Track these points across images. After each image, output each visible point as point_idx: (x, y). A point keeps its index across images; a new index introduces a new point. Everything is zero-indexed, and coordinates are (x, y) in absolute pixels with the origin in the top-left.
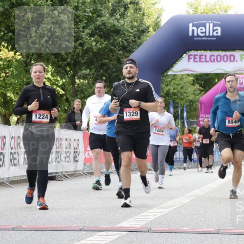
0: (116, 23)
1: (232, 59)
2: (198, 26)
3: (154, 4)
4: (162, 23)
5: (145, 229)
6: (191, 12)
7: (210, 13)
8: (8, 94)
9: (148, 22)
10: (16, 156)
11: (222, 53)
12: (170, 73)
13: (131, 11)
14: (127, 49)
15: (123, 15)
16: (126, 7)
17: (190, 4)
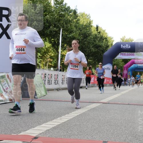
0: (100, 44)
1: (133, 55)
2: (124, 45)
3: (111, 39)
4: (113, 45)
5: (107, 103)
6: (122, 41)
7: (127, 42)
9: (109, 44)
11: (130, 53)
12: (115, 58)
13: (104, 41)
14: (103, 51)
15: (102, 42)
16: (103, 40)
17: (122, 39)
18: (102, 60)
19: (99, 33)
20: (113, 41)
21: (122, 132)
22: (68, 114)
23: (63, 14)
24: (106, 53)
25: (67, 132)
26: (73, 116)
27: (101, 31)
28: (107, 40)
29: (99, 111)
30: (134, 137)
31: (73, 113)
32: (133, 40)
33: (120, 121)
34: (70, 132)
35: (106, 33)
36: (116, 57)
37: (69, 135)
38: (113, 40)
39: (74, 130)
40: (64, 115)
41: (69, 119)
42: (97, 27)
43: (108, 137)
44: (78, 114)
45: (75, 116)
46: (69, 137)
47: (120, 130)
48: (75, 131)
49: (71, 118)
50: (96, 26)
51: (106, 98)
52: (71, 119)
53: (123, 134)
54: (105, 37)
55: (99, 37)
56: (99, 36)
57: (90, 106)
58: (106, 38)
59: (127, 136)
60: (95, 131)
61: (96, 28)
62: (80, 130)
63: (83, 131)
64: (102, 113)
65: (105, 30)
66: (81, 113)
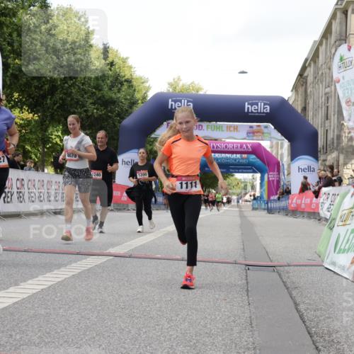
0: (113, 95)
1: (200, 128)
2: (175, 101)
3: (143, 83)
4: (148, 98)
5: (127, 255)
6: (171, 90)
7: (185, 92)
8: (27, 147)
9: (138, 96)
10: (32, 195)
12: (153, 136)
13: (125, 87)
14: (122, 115)
15: (119, 91)
16: (122, 84)
17: (171, 85)
18: (118, 140)
19: (112, 64)
20: (148, 89)
21: (160, 333)
22: (16, 284)
23: (10, 7)
24: (128, 121)
25: (11, 336)
26: (31, 292)
27: (116, 60)
28: (131, 86)
29: (102, 277)
30: (190, 346)
31: (30, 282)
32: (201, 89)
33: (158, 305)
34: (18, 337)
35: (131, 67)
36: (154, 131)
37: (14, 343)
38: (147, 85)
39: (31, 329)
40: (4, 289)
41: (17, 300)
42: (106, 51)
43: (121, 347)
44: (45, 287)
45: (34, 291)
46: (13, 348)
47: (155, 330)
48: (32, 332)
49: (25, 296)
50: (102, 47)
51: (123, 243)
52: (24, 299)
53: (163, 339)
54: (126, 77)
55: (111, 76)
56: (110, 73)
57: (79, 263)
58: (129, 81)
59: (174, 344)
60: (88, 333)
61: (102, 51)
62: (48, 330)
63: (56, 333)
64: (111, 282)
65: (127, 58)
66: (52, 283)
